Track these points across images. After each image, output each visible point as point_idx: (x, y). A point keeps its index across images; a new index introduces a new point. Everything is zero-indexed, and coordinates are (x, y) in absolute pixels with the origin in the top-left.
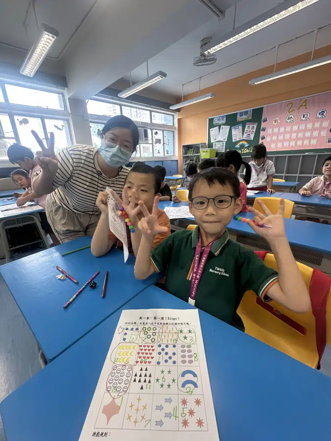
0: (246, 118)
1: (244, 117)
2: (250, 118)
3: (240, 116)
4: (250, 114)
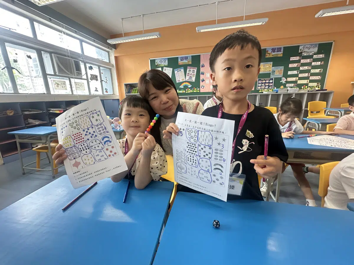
0: (186, 63)
1: (185, 62)
2: (190, 63)
3: (181, 60)
4: (190, 59)
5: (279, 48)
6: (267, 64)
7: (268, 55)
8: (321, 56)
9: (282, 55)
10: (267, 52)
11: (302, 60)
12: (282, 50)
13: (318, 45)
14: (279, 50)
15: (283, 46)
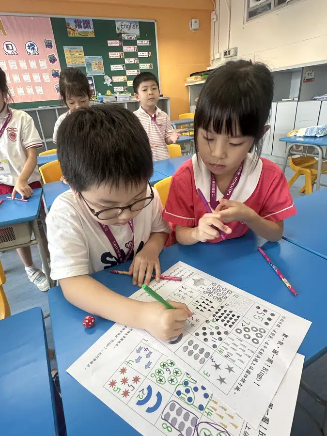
5: (86, 21)
6: (76, 50)
7: (72, 32)
8: (146, 43)
9: (93, 36)
10: (68, 26)
11: (124, 47)
12: (92, 26)
13: (138, 24)
14: (86, 24)
15: (90, 18)
